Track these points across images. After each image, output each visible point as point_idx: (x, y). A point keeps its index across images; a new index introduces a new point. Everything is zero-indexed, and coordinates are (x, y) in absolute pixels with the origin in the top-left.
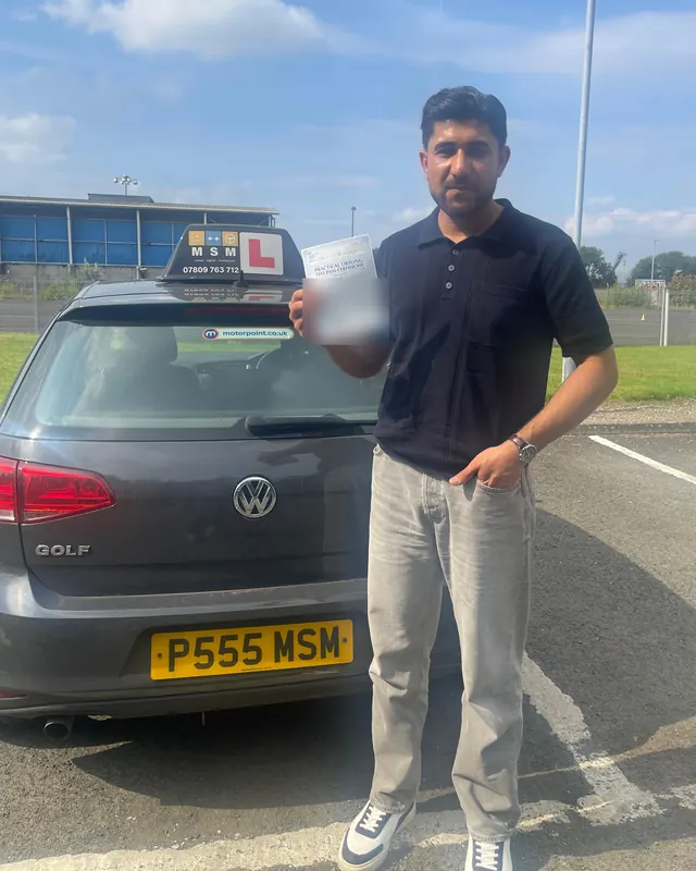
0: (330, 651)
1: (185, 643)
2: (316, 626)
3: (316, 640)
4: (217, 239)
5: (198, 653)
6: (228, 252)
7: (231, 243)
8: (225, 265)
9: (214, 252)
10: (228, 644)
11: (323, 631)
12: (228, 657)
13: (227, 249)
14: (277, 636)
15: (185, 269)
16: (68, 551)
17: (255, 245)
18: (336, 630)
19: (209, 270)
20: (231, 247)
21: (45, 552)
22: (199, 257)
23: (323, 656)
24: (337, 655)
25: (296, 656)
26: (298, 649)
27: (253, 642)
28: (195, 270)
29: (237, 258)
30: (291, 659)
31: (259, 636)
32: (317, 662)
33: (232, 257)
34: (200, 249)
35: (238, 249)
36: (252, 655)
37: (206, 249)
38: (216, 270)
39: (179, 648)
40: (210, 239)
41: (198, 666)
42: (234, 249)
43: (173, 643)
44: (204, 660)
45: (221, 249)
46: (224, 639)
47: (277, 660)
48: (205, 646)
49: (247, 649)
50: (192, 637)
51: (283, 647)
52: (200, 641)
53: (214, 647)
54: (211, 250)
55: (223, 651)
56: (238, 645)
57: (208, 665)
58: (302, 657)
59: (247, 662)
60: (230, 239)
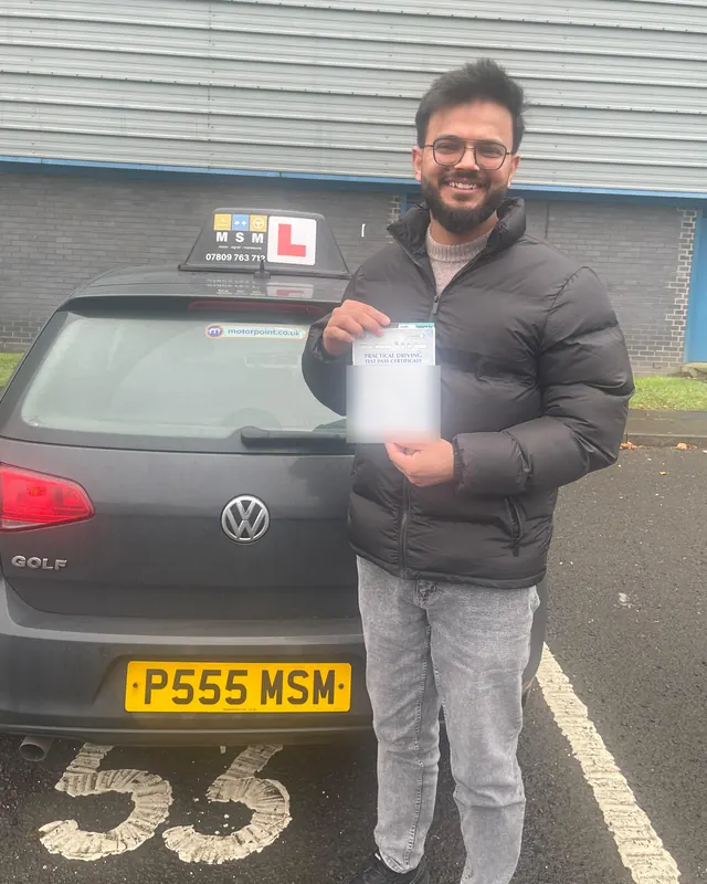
0: (324, 696)
1: (164, 674)
2: (309, 668)
3: (309, 683)
4: (244, 223)
5: (177, 686)
6: (256, 238)
7: (258, 229)
8: (250, 253)
9: (240, 238)
10: (211, 680)
11: (317, 674)
12: (210, 694)
13: (254, 235)
14: (265, 674)
15: (208, 257)
16: (45, 564)
17: (285, 231)
18: (331, 674)
19: (233, 257)
20: (258, 233)
21: (22, 564)
22: (223, 243)
23: (316, 701)
24: (331, 701)
25: (285, 699)
26: (287, 691)
27: (237, 680)
28: (219, 257)
29: (264, 245)
30: (279, 702)
31: (244, 673)
32: (308, 707)
33: (258, 245)
34: (225, 234)
35: (266, 235)
36: (236, 694)
37: (232, 235)
38: (241, 257)
39: (157, 679)
40: (237, 223)
41: (176, 700)
42: (261, 236)
43: (150, 673)
44: (183, 694)
45: (248, 235)
46: (206, 674)
47: (264, 702)
48: (184, 679)
49: (230, 686)
50: (171, 668)
51: (270, 688)
52: (179, 673)
53: (195, 681)
54: (237, 235)
55: (204, 686)
56: (221, 681)
57: (187, 701)
58: (292, 700)
59: (230, 701)
60: (258, 223)
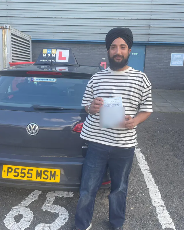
0: (53, 178)
1: (12, 169)
2: (49, 170)
3: (49, 174)
4: (50, 51)
5: (15, 172)
6: (53, 56)
8: (51, 59)
9: (49, 55)
10: (23, 171)
11: (51, 172)
12: (23, 175)
14: (37, 171)
15: (41, 61)
18: (55, 172)
19: (47, 61)
22: (45, 57)
23: (50, 179)
24: (54, 179)
25: (42, 178)
26: (43, 176)
27: (30, 172)
28: (44, 61)
30: (41, 178)
31: (32, 170)
32: (48, 180)
33: (54, 57)
34: (45, 54)
35: (56, 55)
36: (30, 175)
37: (47, 54)
38: (49, 61)
39: (10, 170)
40: (48, 51)
41: (15, 176)
42: (54, 55)
43: (8, 168)
44: (16, 174)
45: (51, 55)
46: (22, 169)
47: (37, 178)
48: (17, 170)
49: (28, 173)
50: (14, 167)
51: (39, 175)
52: (16, 169)
53: (19, 171)
54: (48, 55)
55: (22, 173)
56: (26, 172)
57: (17, 176)
58: (44, 178)
59: (28, 177)
60: (54, 51)
